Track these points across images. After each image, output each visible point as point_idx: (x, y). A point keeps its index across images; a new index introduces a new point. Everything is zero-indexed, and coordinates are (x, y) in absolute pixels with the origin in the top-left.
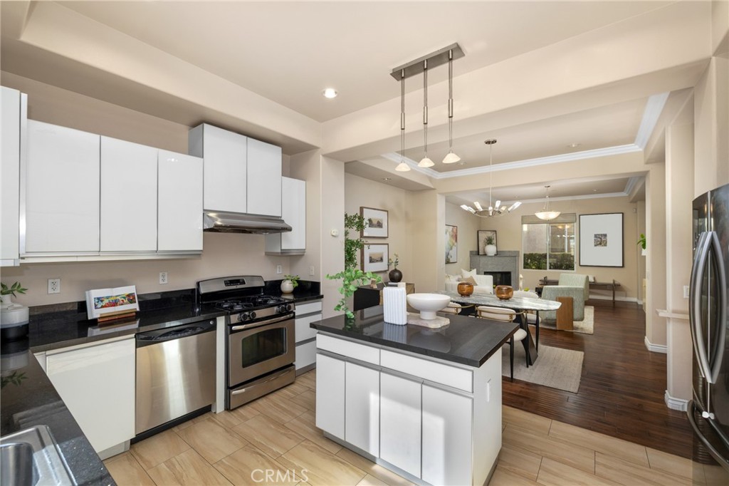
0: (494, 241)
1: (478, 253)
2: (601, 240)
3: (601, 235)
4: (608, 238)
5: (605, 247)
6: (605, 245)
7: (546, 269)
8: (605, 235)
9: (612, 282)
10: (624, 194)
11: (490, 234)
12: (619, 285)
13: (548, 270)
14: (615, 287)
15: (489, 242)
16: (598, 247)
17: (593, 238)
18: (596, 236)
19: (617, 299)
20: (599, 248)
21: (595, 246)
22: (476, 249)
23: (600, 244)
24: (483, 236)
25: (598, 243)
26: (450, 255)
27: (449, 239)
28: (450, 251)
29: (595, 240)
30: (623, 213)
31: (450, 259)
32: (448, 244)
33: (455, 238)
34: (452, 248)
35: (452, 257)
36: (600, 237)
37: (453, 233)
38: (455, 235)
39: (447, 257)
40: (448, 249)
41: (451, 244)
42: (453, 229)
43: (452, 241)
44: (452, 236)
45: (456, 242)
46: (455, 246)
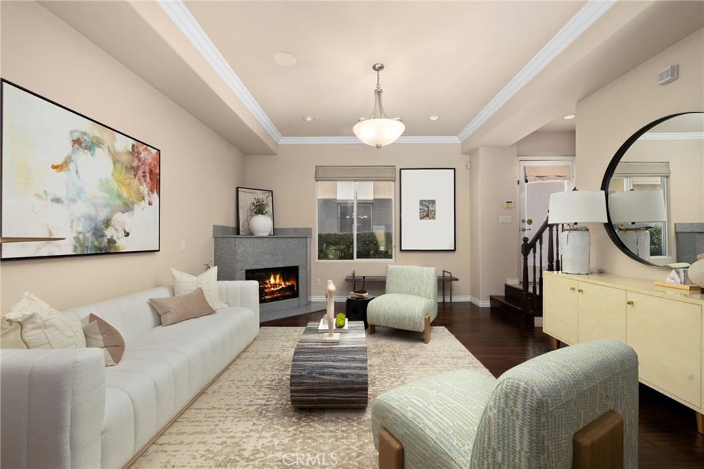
0: (269, 209)
1: (237, 231)
2: (427, 210)
3: (429, 201)
4: (438, 206)
5: (432, 221)
6: (434, 218)
7: (352, 258)
8: (433, 202)
10: (455, 140)
11: (260, 195)
12: (457, 279)
13: (356, 260)
15: (259, 209)
16: (423, 221)
17: (418, 207)
18: (422, 202)
20: (427, 221)
21: (421, 218)
22: (232, 224)
23: (427, 216)
24: (247, 199)
25: (425, 214)
26: (116, 230)
27: (113, 175)
28: (120, 213)
29: (420, 209)
30: (454, 169)
31: (115, 242)
32: (105, 191)
33: (148, 180)
34: (127, 207)
35: (127, 234)
36: (427, 204)
37: (133, 161)
38: (151, 172)
39: (94, 234)
40: (105, 206)
41: (125, 195)
42: (133, 145)
43: (129, 185)
44: (126, 168)
45: (152, 190)
46: (149, 204)
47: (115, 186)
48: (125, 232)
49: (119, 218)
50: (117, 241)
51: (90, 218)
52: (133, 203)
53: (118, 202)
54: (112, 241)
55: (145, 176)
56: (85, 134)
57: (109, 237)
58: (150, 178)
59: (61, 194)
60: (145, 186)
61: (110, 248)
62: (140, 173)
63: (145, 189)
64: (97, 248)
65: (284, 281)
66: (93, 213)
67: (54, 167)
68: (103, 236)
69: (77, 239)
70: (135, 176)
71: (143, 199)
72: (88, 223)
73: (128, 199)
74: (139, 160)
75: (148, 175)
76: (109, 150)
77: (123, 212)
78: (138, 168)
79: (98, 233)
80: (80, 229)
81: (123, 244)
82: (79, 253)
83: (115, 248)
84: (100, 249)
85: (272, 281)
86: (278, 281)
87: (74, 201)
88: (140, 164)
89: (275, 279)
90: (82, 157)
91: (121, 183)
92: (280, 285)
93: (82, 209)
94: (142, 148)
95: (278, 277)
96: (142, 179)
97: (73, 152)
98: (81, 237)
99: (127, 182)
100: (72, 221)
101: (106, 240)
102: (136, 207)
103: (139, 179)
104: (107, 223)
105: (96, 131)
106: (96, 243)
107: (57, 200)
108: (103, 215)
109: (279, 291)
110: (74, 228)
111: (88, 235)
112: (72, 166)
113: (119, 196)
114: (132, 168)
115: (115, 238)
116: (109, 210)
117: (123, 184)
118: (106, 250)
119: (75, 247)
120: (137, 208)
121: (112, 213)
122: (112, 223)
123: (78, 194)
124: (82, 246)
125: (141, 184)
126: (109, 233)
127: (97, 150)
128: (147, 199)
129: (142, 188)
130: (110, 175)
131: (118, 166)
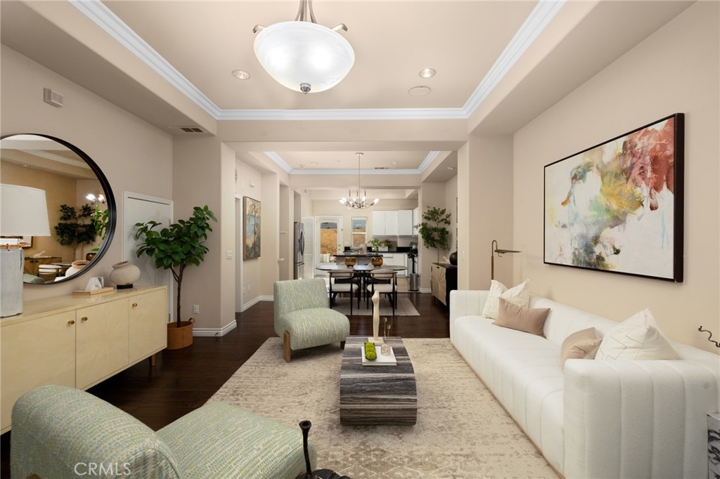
26: (605, 246)
27: (601, 190)
28: (608, 228)
31: (603, 259)
32: (594, 210)
33: (649, 174)
34: (618, 220)
35: (617, 252)
37: (624, 162)
38: (655, 160)
39: (585, 250)
40: (594, 224)
41: (615, 206)
42: (625, 143)
43: (620, 194)
44: (617, 176)
45: (657, 188)
46: (652, 208)
47: (603, 201)
48: (614, 248)
49: (608, 234)
50: (606, 258)
51: (583, 237)
52: (625, 214)
53: (607, 217)
54: (600, 258)
55: (642, 173)
56: (579, 167)
57: (597, 253)
58: (654, 171)
59: (565, 221)
60: (643, 185)
61: (599, 265)
62: (636, 171)
63: (643, 190)
64: (587, 263)
66: (584, 231)
67: (563, 204)
68: (592, 252)
69: (574, 253)
70: (627, 179)
71: (641, 204)
72: (581, 241)
73: (618, 211)
74: (634, 156)
75: (649, 169)
76: (598, 168)
77: (612, 227)
78: (632, 166)
79: (589, 249)
80: (576, 246)
81: (613, 262)
82: (575, 265)
83: (603, 265)
84: (589, 264)
87: (572, 224)
88: (635, 159)
90: (580, 185)
91: (610, 195)
93: (577, 230)
94: (636, 138)
96: (639, 178)
97: (572, 187)
98: (577, 253)
99: (617, 192)
100: (572, 240)
101: (595, 257)
102: (629, 217)
103: (634, 181)
104: (596, 240)
106: (587, 259)
107: (564, 226)
108: (592, 233)
110: (573, 245)
111: (581, 251)
112: (571, 199)
113: (608, 210)
114: (623, 171)
115: (603, 255)
116: (597, 227)
117: (613, 195)
118: (597, 266)
119: (573, 260)
120: (631, 219)
121: (601, 230)
122: (601, 239)
123: (575, 219)
124: (578, 260)
125: (637, 185)
126: (598, 250)
127: (588, 174)
128: (647, 204)
129: (638, 190)
130: (598, 193)
131: (607, 179)
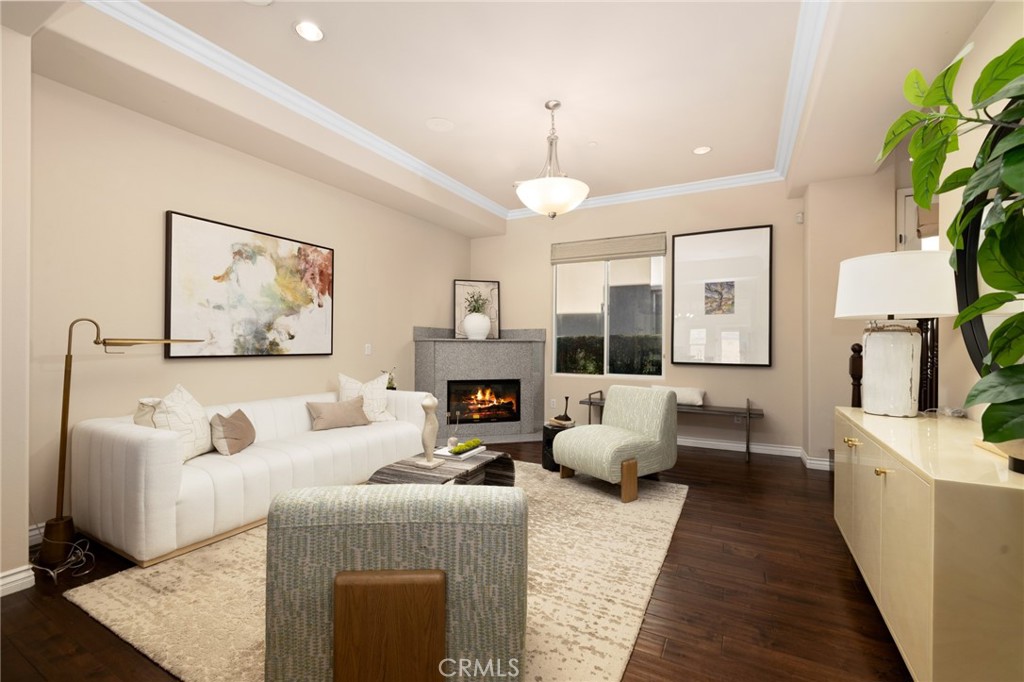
0: (492, 306)
1: (452, 333)
2: (719, 297)
3: (721, 284)
4: (737, 290)
5: (728, 316)
6: (731, 311)
7: (602, 373)
8: (731, 286)
9: (744, 405)
10: (773, 176)
11: (484, 290)
12: (762, 415)
13: (607, 375)
14: (750, 420)
15: (476, 307)
16: (712, 316)
17: (703, 293)
18: (709, 287)
19: (756, 448)
20: (718, 317)
21: (707, 312)
23: (719, 307)
25: (714, 305)
26: (279, 333)
27: (276, 280)
28: (283, 317)
29: (707, 298)
30: (771, 227)
31: (277, 345)
32: (267, 296)
33: (318, 281)
34: (292, 310)
35: (292, 337)
36: (719, 289)
37: (299, 264)
38: (321, 273)
39: (255, 337)
40: (267, 310)
41: (290, 298)
42: (299, 249)
43: (294, 289)
44: (291, 272)
45: (323, 292)
46: (320, 306)
47: (278, 290)
48: (289, 334)
49: (284, 322)
50: (280, 343)
51: (251, 322)
52: (299, 306)
53: (281, 306)
54: (274, 344)
55: (313, 278)
56: (246, 245)
57: (271, 339)
58: (321, 280)
59: (223, 302)
60: (314, 287)
61: (272, 350)
62: (308, 276)
63: (313, 291)
64: (257, 350)
65: (497, 397)
66: (254, 316)
67: (216, 278)
68: (265, 339)
69: (237, 341)
70: (302, 279)
71: (312, 301)
72: (249, 326)
73: (293, 303)
74: (307, 263)
75: (318, 277)
76: (272, 257)
77: (287, 316)
78: (305, 270)
79: (259, 336)
80: (241, 332)
81: (287, 346)
82: (239, 354)
83: (278, 350)
84: (261, 351)
85: (480, 396)
86: (487, 397)
87: (235, 307)
88: (307, 266)
89: (484, 394)
90: (244, 266)
91: (285, 287)
92: (490, 402)
93: (243, 313)
94: (310, 250)
95: (488, 392)
96: (310, 281)
97: (234, 263)
98: (242, 339)
99: (293, 285)
100: (233, 325)
101: (267, 342)
102: (302, 310)
103: (307, 282)
104: (269, 327)
105: (258, 240)
106: (257, 346)
107: (219, 307)
108: (264, 319)
109: (489, 409)
110: (235, 331)
111: (249, 338)
112: (233, 276)
113: (283, 300)
114: (298, 271)
115: (278, 341)
116: (271, 314)
117: (288, 288)
118: (270, 352)
119: (236, 349)
120: (304, 310)
121: (275, 317)
122: (275, 326)
123: (239, 301)
124: (242, 347)
125: (309, 286)
126: (271, 336)
127: (259, 258)
128: (316, 301)
129: (310, 290)
130: (272, 281)
131: (282, 271)
